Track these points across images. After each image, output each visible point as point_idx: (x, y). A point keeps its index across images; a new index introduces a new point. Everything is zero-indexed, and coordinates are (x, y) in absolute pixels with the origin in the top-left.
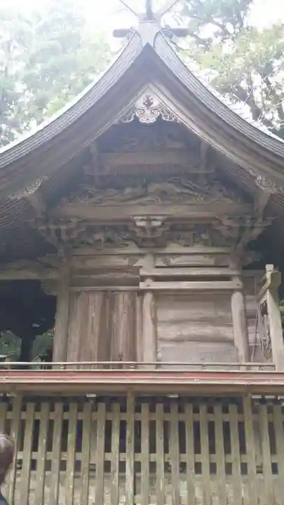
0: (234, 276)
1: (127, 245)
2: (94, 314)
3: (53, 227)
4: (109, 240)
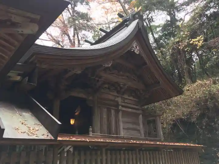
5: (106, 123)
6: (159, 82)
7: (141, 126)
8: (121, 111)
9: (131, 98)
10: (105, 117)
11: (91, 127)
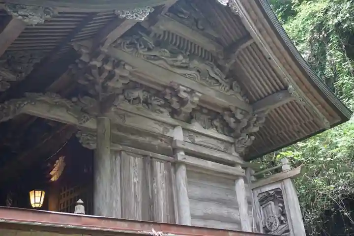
0: (239, 164)
1: (162, 112)
2: (136, 180)
3: (108, 67)
4: (146, 102)
5: (139, 198)
6: (286, 88)
7: (244, 208)
8: (183, 168)
9: (212, 132)
10: (135, 180)
11: (80, 201)
